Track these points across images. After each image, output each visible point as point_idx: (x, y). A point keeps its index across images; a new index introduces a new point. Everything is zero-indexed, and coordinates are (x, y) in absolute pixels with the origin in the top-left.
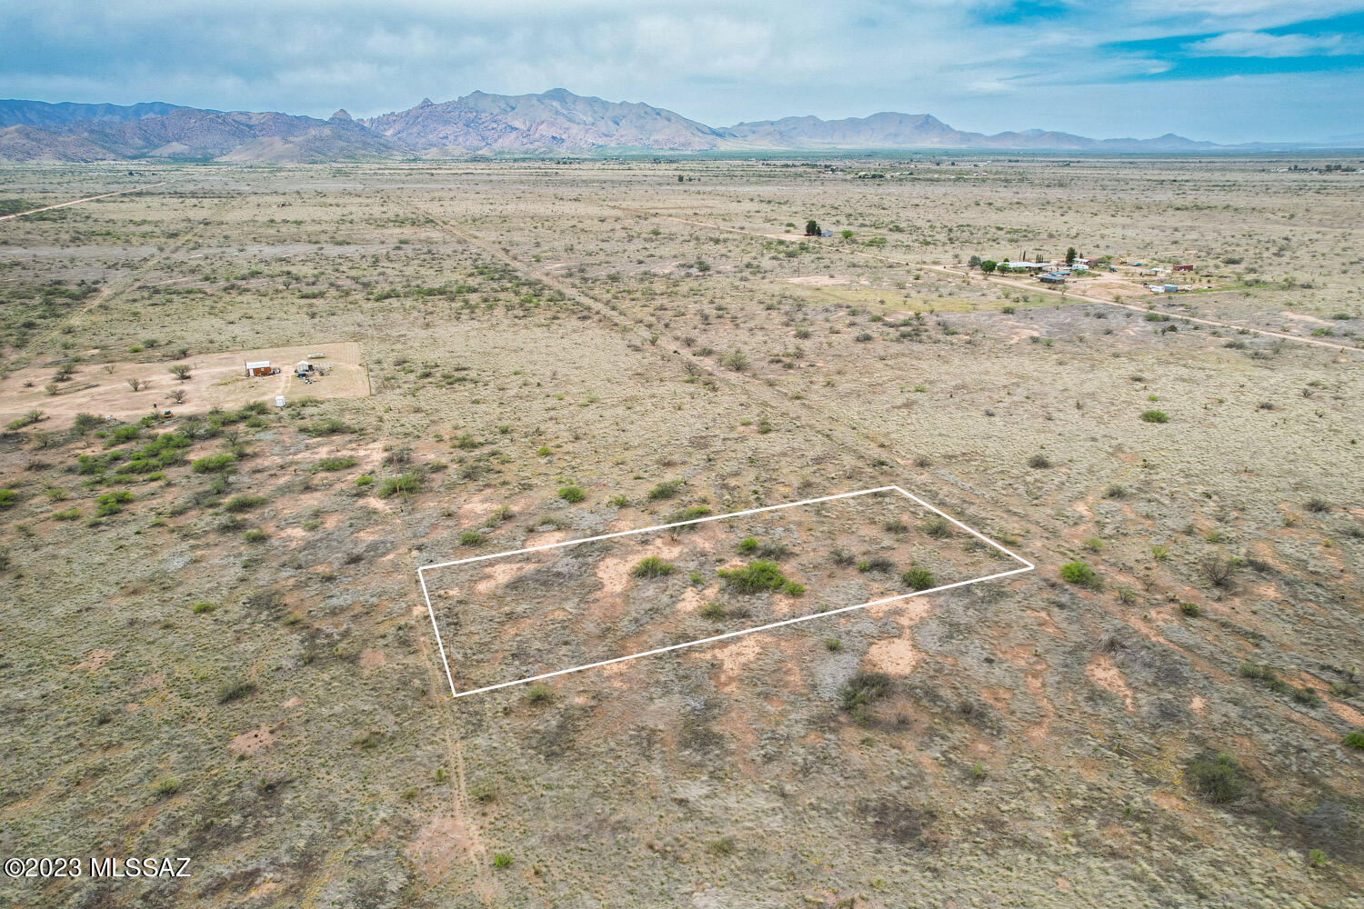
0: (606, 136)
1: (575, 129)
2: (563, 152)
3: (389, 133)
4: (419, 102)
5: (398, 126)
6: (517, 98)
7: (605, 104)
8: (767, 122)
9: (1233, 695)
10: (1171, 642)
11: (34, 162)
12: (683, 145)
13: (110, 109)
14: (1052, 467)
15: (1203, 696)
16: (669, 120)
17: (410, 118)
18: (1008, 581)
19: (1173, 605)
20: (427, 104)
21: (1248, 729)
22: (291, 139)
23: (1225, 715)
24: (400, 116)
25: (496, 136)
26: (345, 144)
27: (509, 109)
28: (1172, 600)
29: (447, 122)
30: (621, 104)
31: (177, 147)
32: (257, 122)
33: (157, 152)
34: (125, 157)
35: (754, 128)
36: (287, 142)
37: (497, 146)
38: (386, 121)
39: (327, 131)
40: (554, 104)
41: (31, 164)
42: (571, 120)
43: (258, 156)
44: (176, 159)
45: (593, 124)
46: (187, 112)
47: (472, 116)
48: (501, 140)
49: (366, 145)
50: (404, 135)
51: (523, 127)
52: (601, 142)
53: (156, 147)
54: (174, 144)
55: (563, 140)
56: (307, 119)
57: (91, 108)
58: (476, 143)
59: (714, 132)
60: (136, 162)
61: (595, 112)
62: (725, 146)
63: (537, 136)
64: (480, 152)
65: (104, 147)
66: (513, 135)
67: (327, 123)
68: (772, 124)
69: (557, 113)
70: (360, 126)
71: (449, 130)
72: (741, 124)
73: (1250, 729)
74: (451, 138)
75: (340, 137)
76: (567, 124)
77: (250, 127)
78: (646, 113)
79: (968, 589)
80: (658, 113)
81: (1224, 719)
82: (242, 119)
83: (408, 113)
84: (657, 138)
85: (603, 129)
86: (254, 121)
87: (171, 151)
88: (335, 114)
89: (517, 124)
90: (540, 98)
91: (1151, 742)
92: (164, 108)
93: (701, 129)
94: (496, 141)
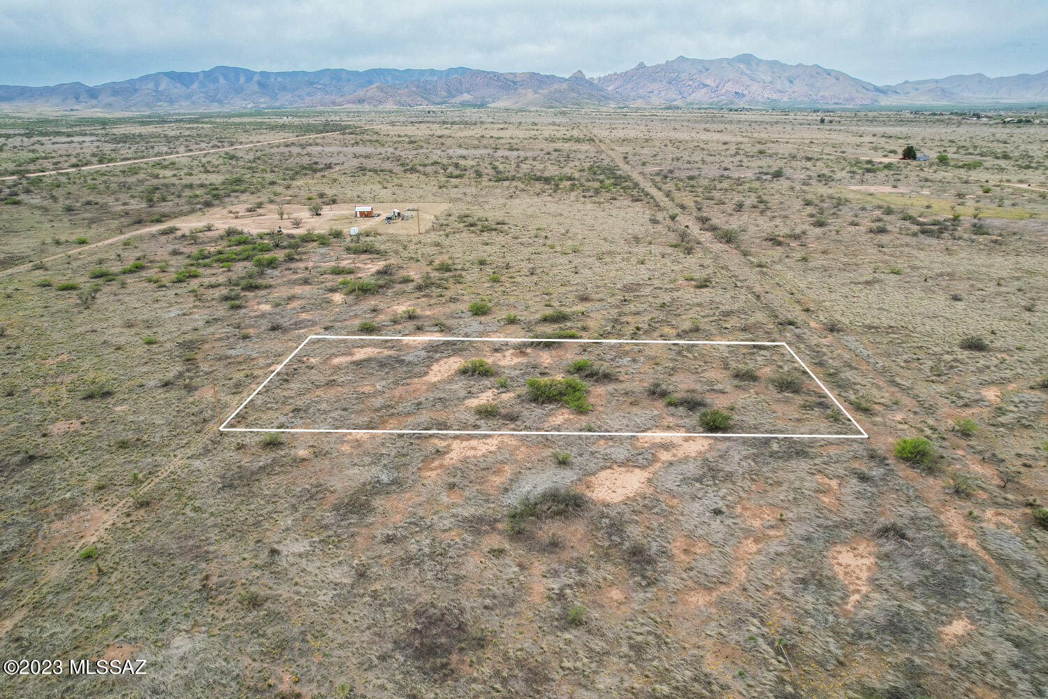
0: (781, 92)
1: (755, 87)
2: (742, 104)
3: (610, 89)
4: (634, 65)
5: (618, 83)
6: (712, 62)
7: (783, 66)
8: (931, 81)
9: (1024, 634)
10: (985, 548)
11: (382, 107)
12: (847, 100)
13: (432, 72)
14: (989, 351)
15: (973, 621)
16: (837, 79)
17: (627, 77)
18: (822, 443)
19: (1028, 511)
20: (641, 66)
21: (1009, 682)
22: (540, 91)
23: (985, 654)
24: (621, 75)
25: (690, 91)
26: (576, 95)
27: (703, 70)
28: (1031, 505)
29: (654, 80)
30: (797, 66)
31: (466, 97)
32: (519, 79)
33: (453, 100)
34: (434, 103)
35: (917, 85)
36: (536, 92)
37: (690, 99)
38: (609, 79)
39: (565, 86)
40: (741, 66)
41: (380, 108)
42: (752, 79)
43: (516, 103)
44: (465, 104)
45: (771, 83)
46: (478, 73)
47: (674, 76)
48: (694, 94)
49: (591, 96)
50: (621, 90)
51: (713, 85)
52: (775, 97)
53: (454, 96)
54: (465, 94)
55: (744, 95)
56: (553, 77)
57: (422, 72)
58: (674, 96)
59: (877, 89)
60: (439, 106)
61: (774, 73)
62: (885, 101)
63: (724, 90)
64: (675, 103)
65: (422, 97)
66: (704, 91)
67: (567, 80)
68: (937, 81)
69: (742, 73)
70: (590, 83)
71: (655, 86)
72: (906, 82)
73: (1014, 684)
74: (656, 92)
75: (573, 90)
76: (750, 82)
77: (515, 83)
78: (818, 73)
79: (767, 442)
80: (829, 73)
81: (982, 658)
82: (511, 77)
83: (626, 73)
84: (824, 94)
85: (779, 87)
86: (518, 79)
87: (462, 99)
88: (574, 74)
89: (708, 82)
90: (730, 62)
91: (839, 652)
92: (463, 70)
93: (865, 87)
94: (690, 95)
